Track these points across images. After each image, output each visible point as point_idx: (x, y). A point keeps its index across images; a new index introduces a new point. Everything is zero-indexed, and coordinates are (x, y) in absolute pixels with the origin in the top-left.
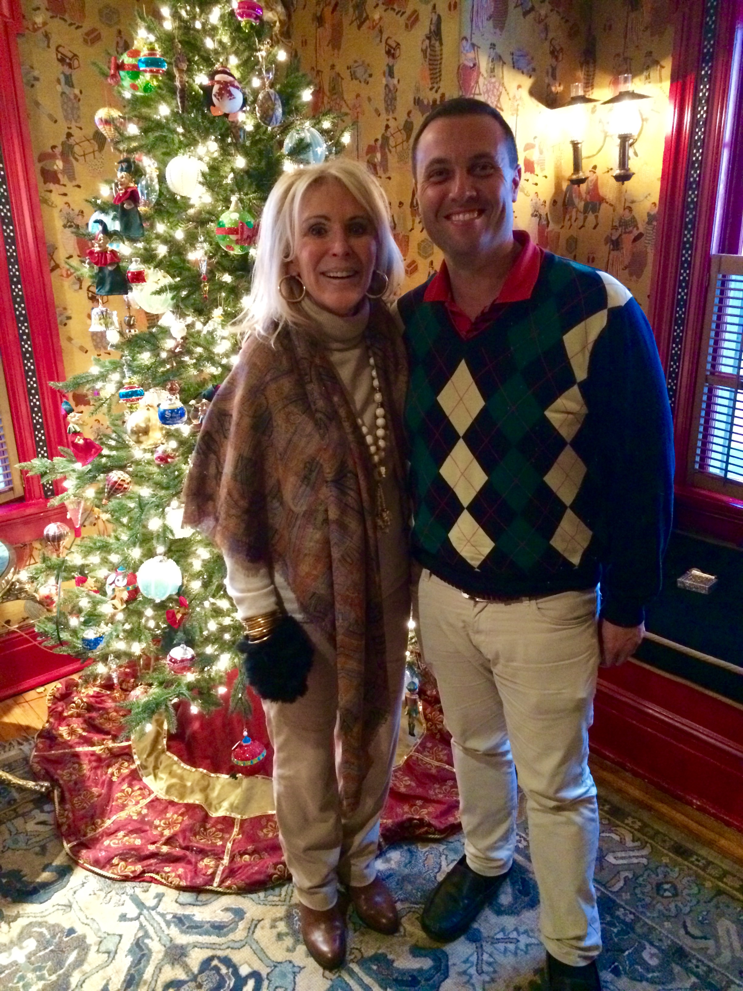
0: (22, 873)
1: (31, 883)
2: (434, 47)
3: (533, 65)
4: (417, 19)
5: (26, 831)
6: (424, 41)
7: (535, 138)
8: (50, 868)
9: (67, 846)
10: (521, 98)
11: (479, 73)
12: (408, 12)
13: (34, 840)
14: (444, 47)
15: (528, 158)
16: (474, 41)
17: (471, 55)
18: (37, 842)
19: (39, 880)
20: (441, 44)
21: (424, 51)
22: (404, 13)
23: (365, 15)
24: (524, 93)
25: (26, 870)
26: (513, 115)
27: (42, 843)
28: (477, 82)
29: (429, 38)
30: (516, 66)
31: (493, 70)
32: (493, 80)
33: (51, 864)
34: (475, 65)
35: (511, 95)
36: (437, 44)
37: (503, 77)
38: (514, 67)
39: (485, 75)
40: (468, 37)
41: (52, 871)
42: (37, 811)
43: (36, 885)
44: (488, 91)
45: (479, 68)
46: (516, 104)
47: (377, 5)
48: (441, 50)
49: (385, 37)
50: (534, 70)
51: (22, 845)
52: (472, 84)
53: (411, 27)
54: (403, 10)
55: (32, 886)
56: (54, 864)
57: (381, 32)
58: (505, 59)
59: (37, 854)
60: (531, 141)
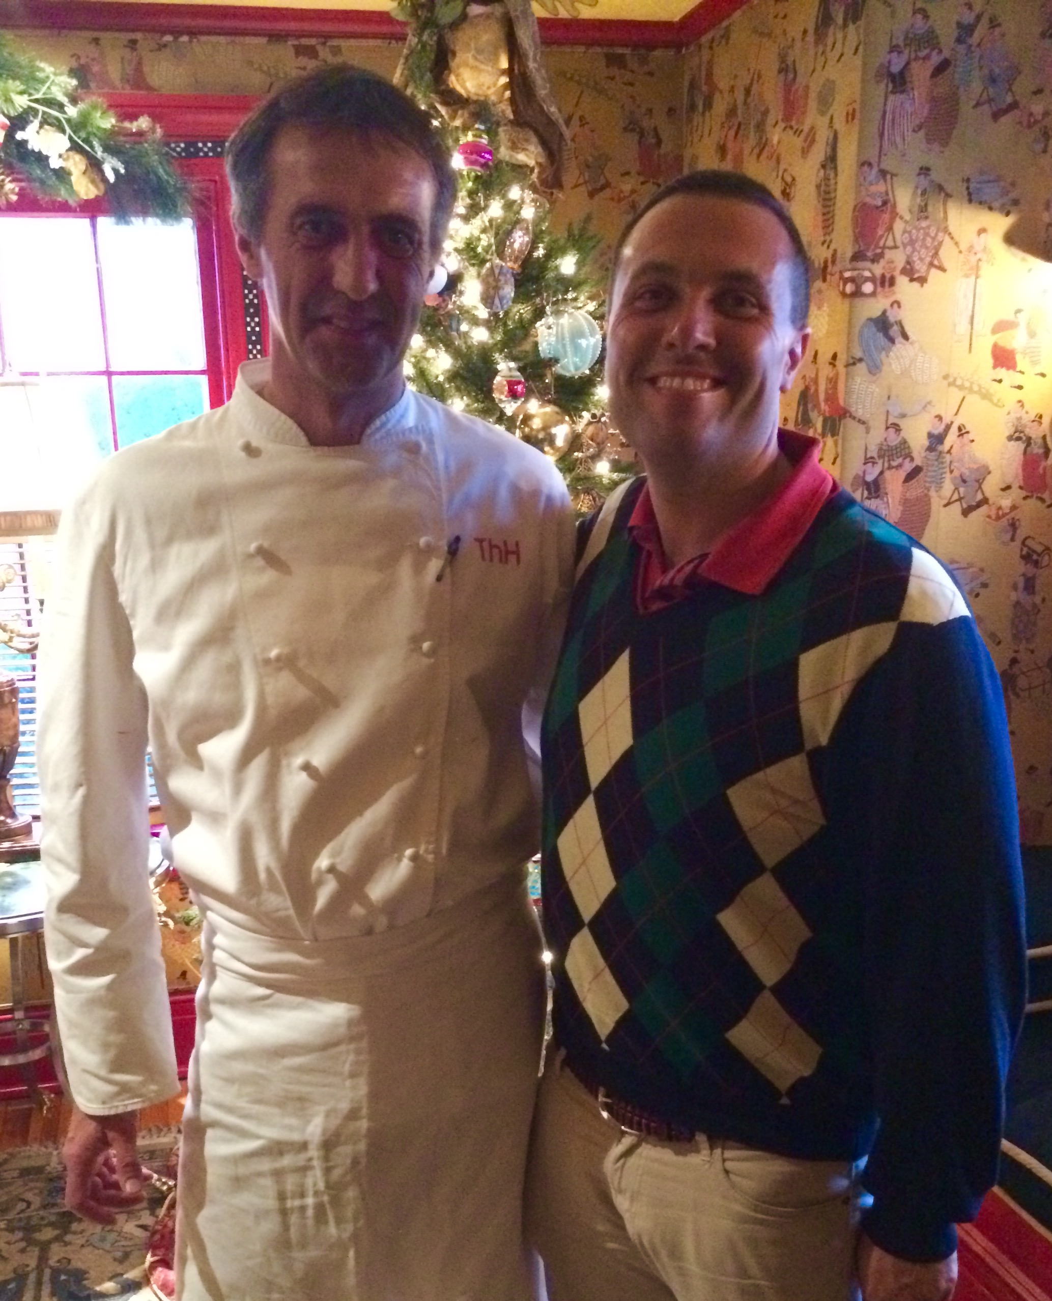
0: (86, 1276)
1: (89, 1289)
2: (829, 180)
3: (1013, 195)
4: (813, 141)
5: (121, 1231)
6: (819, 170)
7: (1018, 311)
8: (119, 1279)
9: (149, 1258)
10: (985, 249)
11: (894, 215)
12: (806, 128)
13: (123, 1243)
14: (839, 178)
15: (1001, 343)
16: (883, 166)
17: (881, 187)
18: (123, 1246)
19: (98, 1288)
20: (836, 175)
21: (818, 187)
22: (802, 131)
23: (764, 139)
24: (995, 241)
25: (93, 1274)
26: (967, 276)
27: (128, 1249)
28: (890, 229)
29: (823, 167)
30: (974, 198)
31: (923, 209)
32: (924, 224)
33: (122, 1275)
34: (885, 203)
35: (963, 246)
36: (832, 175)
37: (946, 218)
38: (970, 201)
39: (907, 217)
40: (874, 161)
41: (117, 1283)
42: (147, 1212)
43: (91, 1292)
44: (912, 242)
45: (894, 206)
46: (974, 259)
47: (777, 123)
48: (836, 183)
49: (782, 167)
50: (1016, 202)
51: (107, 1246)
52: (880, 233)
53: (808, 151)
54: (800, 129)
55: (87, 1293)
56: (125, 1276)
57: (778, 161)
58: (949, 188)
59: (115, 1260)
60: (1010, 317)
